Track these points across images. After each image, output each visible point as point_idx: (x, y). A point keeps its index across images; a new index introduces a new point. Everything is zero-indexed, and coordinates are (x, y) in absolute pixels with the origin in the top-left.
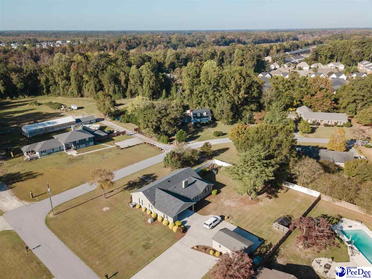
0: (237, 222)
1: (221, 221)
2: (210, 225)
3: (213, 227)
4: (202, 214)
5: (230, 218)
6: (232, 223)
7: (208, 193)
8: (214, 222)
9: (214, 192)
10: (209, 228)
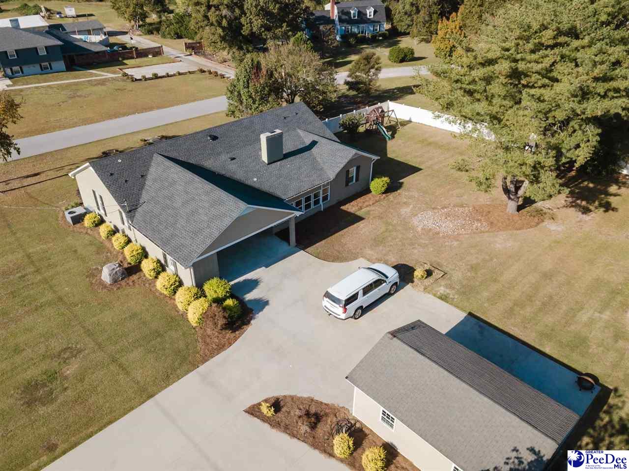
0: (464, 293)
1: (397, 287)
2: (350, 301)
3: (364, 310)
4: (325, 257)
5: (437, 274)
6: (444, 298)
7: (354, 186)
8: (367, 290)
9: (378, 184)
10: (343, 316)
